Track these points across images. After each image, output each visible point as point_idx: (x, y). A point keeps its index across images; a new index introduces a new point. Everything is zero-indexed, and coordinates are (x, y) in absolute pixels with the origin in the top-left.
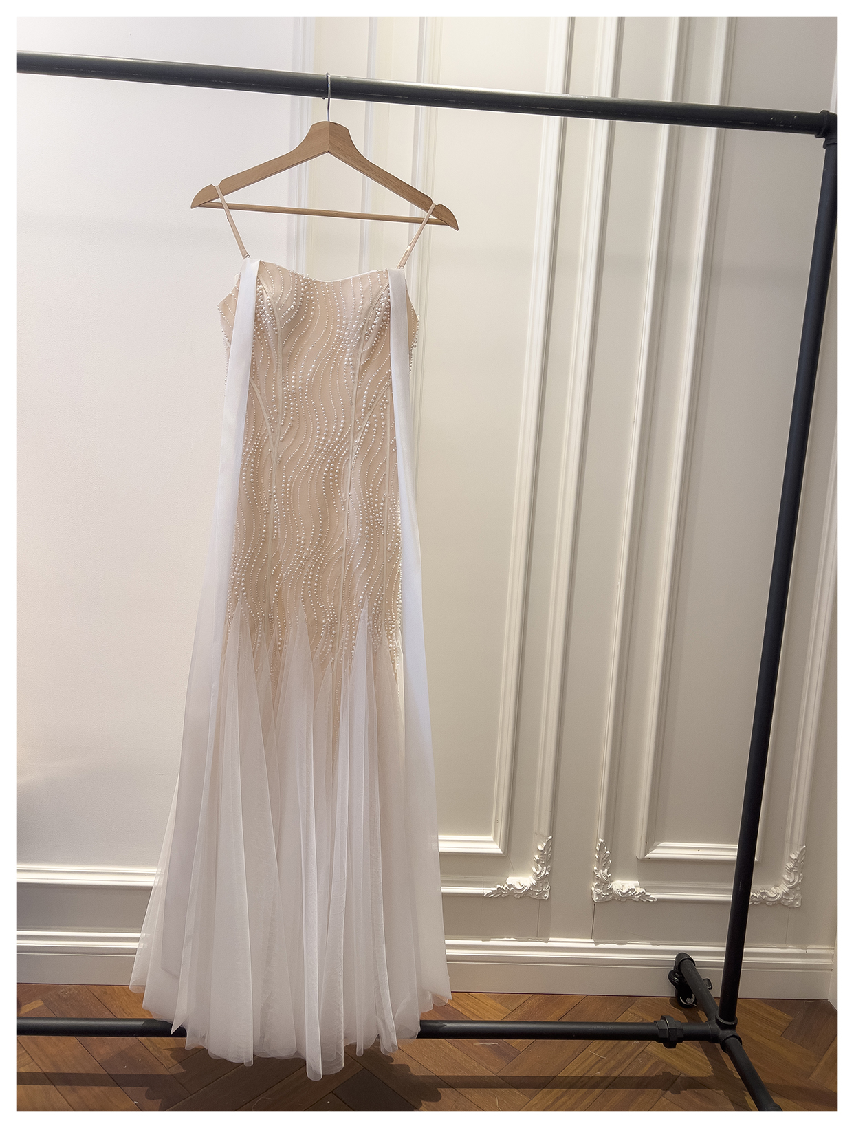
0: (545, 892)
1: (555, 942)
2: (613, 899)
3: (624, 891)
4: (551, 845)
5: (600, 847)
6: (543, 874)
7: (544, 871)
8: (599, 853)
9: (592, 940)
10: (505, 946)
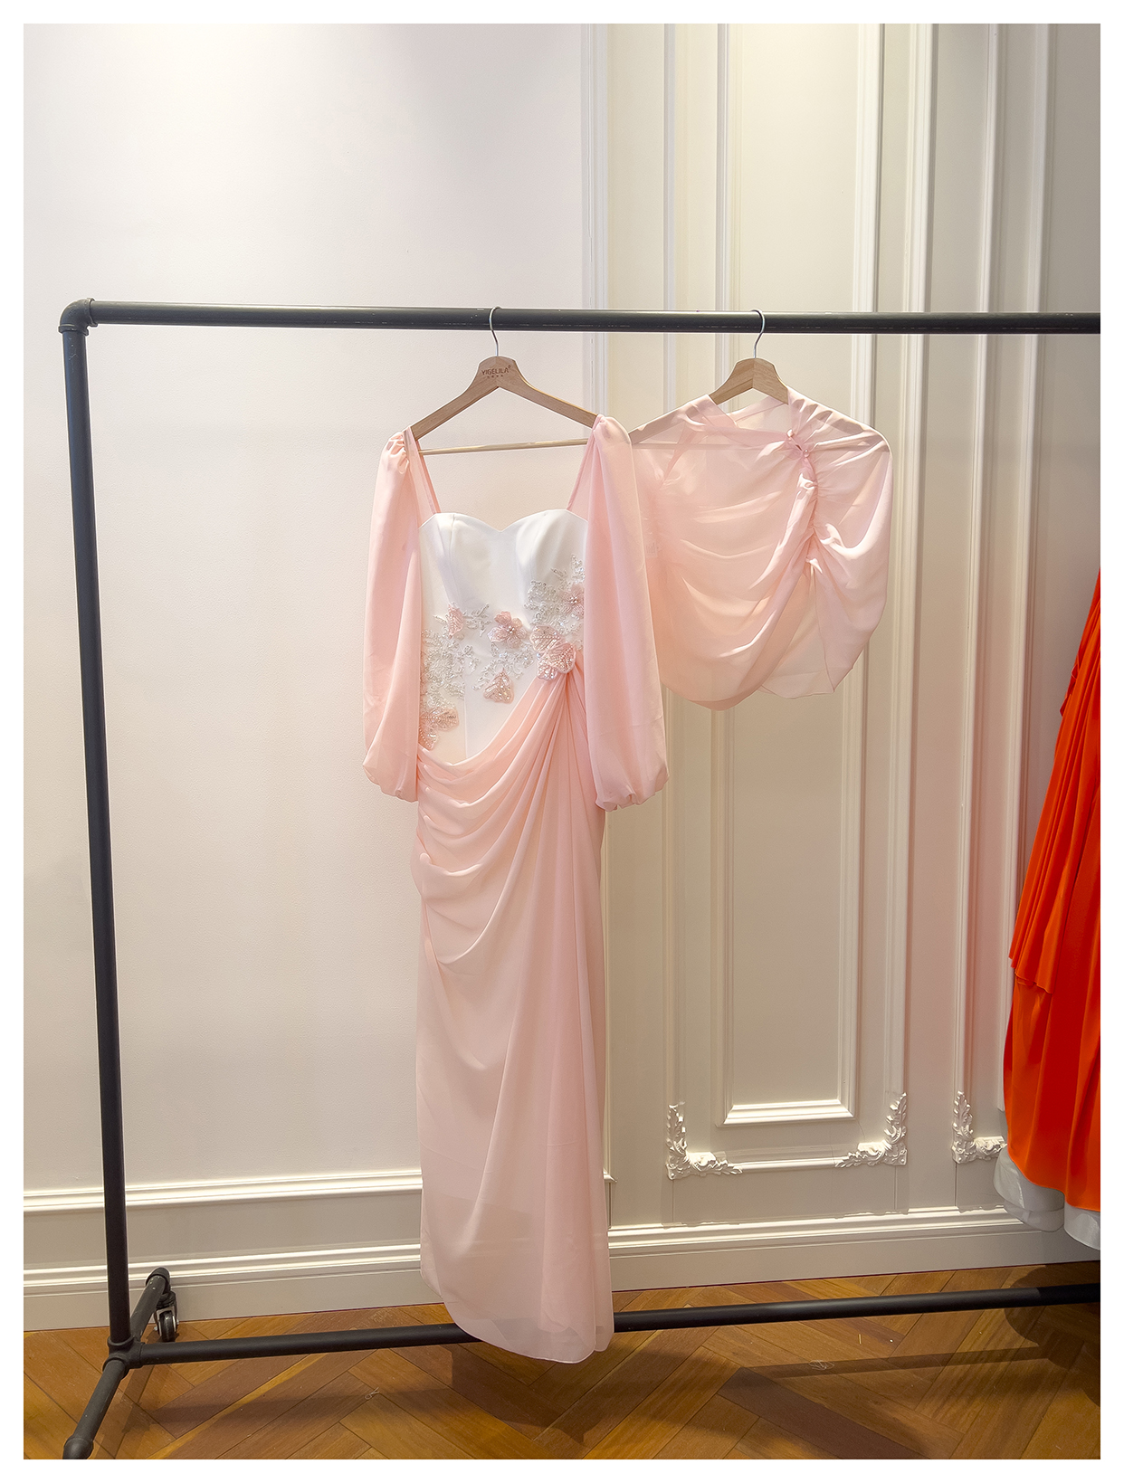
0: (902, 1157)
1: (915, 1213)
2: (977, 1159)
3: (989, 1148)
4: (905, 1102)
5: (960, 1102)
6: (899, 1136)
7: (900, 1133)
8: (958, 1108)
9: (957, 1208)
10: (861, 1222)
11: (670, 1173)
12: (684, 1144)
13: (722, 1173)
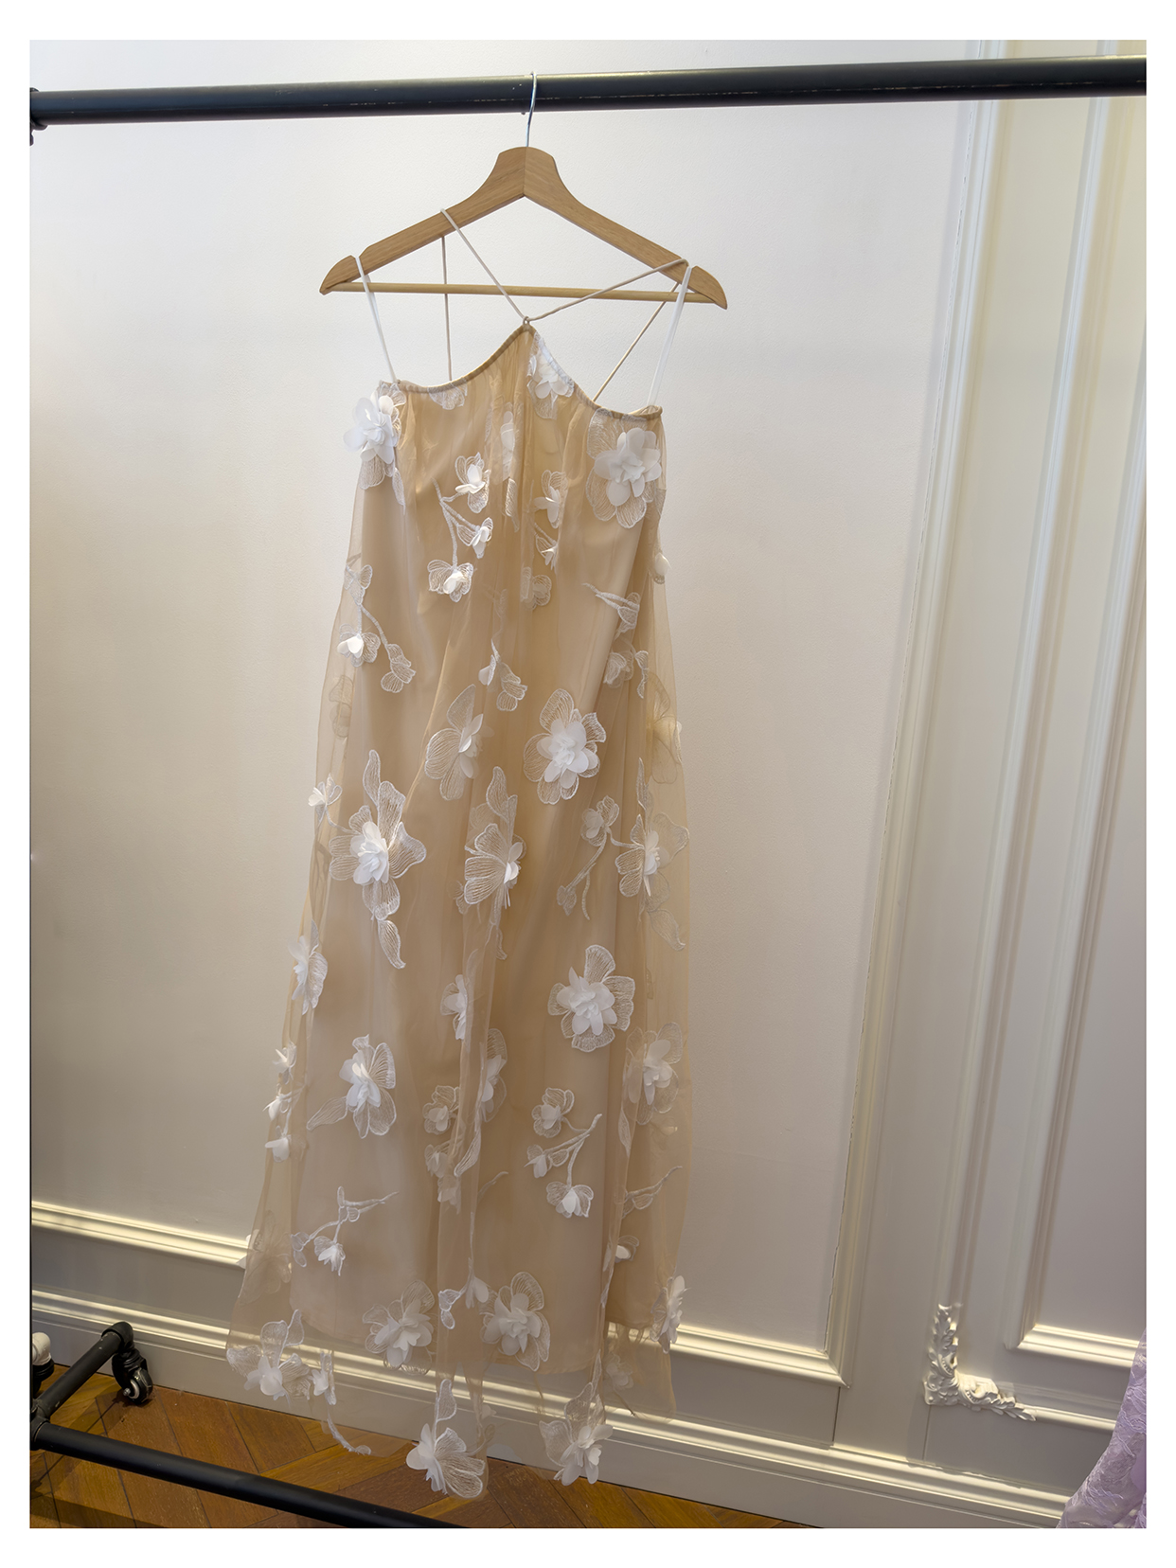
11: (927, 1394)
12: (952, 1361)
13: (1005, 1413)
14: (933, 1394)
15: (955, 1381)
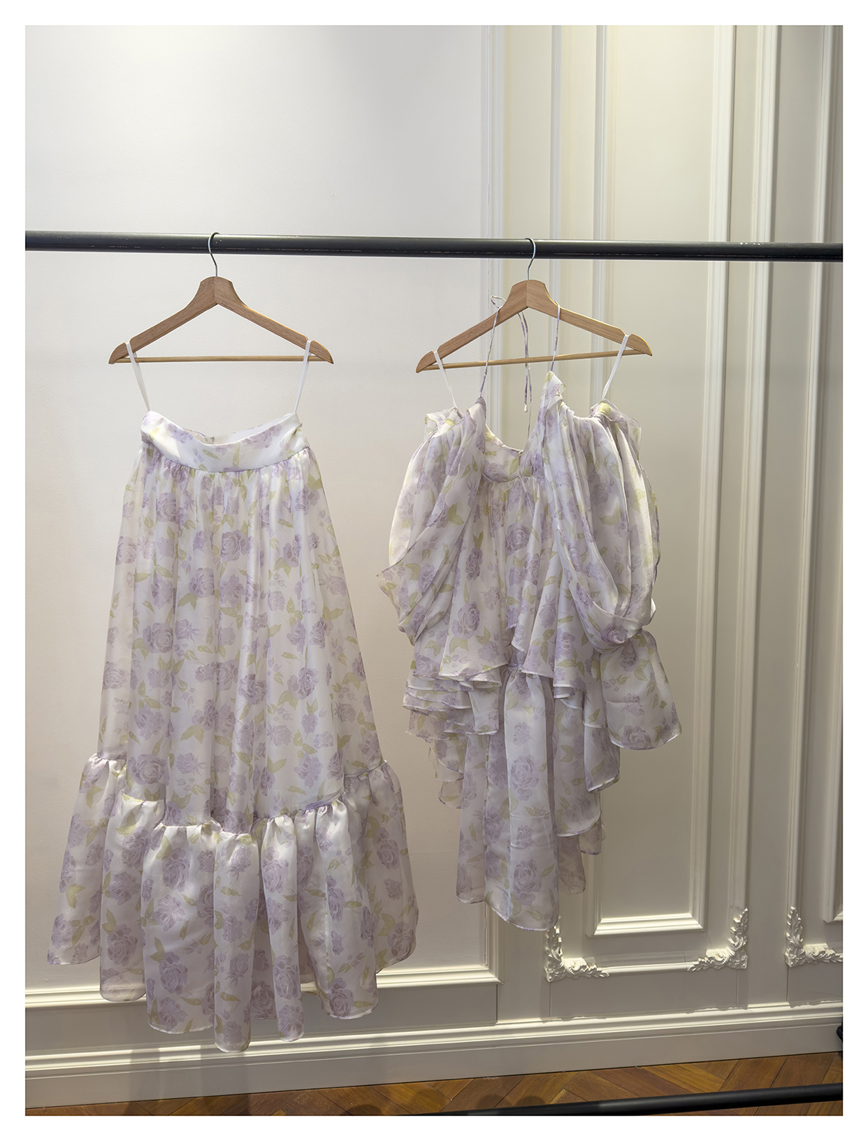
0: (743, 962)
1: (754, 1008)
2: (806, 962)
3: (816, 954)
4: (746, 917)
5: (792, 915)
6: (741, 945)
7: (742, 942)
8: (791, 921)
9: (788, 1004)
10: (708, 1017)
11: (548, 975)
12: (559, 952)
13: (592, 976)
14: (551, 974)
15: (562, 964)
